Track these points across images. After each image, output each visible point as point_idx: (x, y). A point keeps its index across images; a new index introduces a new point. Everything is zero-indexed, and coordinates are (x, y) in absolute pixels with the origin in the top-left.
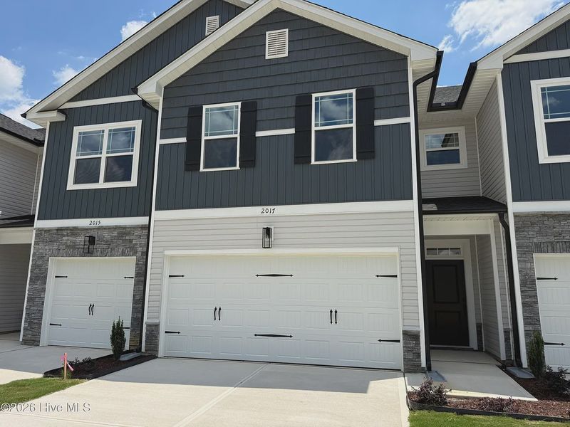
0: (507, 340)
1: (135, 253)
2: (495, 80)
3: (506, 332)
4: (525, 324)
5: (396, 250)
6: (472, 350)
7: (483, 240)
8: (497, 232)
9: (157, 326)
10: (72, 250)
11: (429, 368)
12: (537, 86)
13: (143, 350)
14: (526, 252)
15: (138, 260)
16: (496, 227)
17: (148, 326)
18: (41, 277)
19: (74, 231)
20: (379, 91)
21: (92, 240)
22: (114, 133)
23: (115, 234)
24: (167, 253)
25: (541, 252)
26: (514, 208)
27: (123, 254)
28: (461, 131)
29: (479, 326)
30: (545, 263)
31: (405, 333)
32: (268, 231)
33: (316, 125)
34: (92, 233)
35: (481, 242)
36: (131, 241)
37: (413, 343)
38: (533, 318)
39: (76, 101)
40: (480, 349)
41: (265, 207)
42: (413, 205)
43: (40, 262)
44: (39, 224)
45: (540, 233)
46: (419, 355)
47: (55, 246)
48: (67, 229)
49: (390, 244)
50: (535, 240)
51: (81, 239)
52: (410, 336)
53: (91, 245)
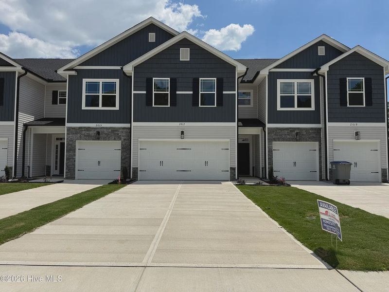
0: (263, 171)
1: (120, 139)
2: (265, 78)
3: (262, 168)
4: (268, 165)
5: (229, 140)
6: (250, 176)
7: (257, 136)
8: (262, 133)
9: (137, 168)
10: (88, 137)
11: (238, 179)
12: (279, 81)
13: (131, 178)
14: (270, 141)
15: (122, 142)
16: (262, 132)
17: (133, 168)
18: (72, 149)
19: (88, 129)
20: (225, 80)
21: (98, 133)
22: (105, 84)
23: (110, 130)
24: (139, 140)
25: (275, 141)
26: (268, 126)
27: (115, 139)
28: (252, 91)
29: (253, 168)
30: (276, 145)
31: (231, 168)
32: (182, 133)
33: (201, 91)
34: (98, 130)
35: (256, 137)
36: (118, 134)
37: (233, 171)
38: (271, 163)
39: (82, 66)
40: (253, 176)
41: (181, 123)
42: (235, 124)
43: (71, 143)
44: (67, 125)
45: (275, 135)
46: (235, 175)
47: (79, 135)
48: (84, 128)
49: (227, 138)
50: (274, 137)
51: (93, 133)
52: (232, 169)
53: (98, 135)
